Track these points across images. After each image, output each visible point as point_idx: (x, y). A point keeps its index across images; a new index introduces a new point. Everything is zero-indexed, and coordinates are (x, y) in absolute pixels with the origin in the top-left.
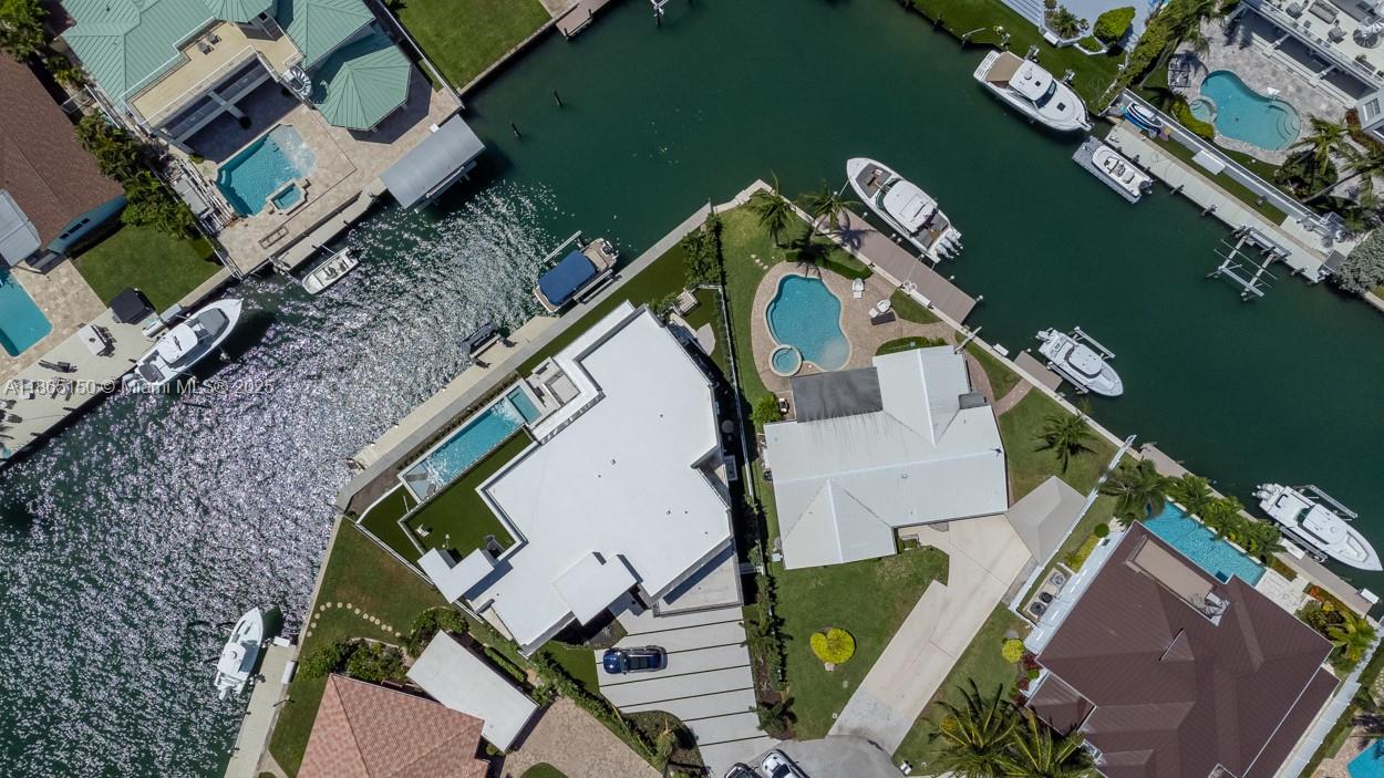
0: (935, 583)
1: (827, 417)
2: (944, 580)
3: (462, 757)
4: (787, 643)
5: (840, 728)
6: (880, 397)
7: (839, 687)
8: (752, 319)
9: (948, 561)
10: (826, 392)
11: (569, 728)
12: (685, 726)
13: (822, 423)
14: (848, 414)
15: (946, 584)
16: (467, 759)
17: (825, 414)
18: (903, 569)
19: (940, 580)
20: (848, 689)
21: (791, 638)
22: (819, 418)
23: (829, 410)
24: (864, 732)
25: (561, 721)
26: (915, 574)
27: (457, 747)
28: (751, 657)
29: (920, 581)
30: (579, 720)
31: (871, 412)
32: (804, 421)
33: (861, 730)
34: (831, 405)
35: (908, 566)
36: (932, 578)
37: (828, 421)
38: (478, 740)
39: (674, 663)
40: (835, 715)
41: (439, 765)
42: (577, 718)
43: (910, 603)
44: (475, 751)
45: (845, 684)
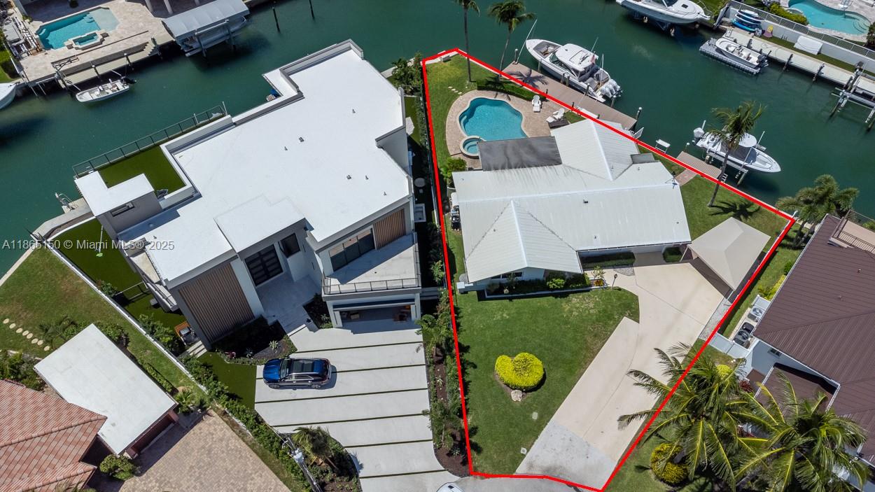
0: (626, 321)
1: (510, 168)
2: (635, 316)
3: (64, 457)
4: (470, 370)
5: (531, 466)
6: (559, 155)
7: (527, 418)
8: (447, 121)
9: (638, 300)
10: (509, 152)
11: (210, 451)
12: (347, 453)
13: (506, 172)
14: (529, 166)
15: (638, 322)
16: (69, 460)
17: (508, 166)
18: (592, 305)
19: (630, 317)
20: (538, 421)
21: (475, 367)
22: (503, 168)
23: (512, 164)
24: (558, 471)
25: (202, 443)
26: (605, 311)
27: (61, 442)
28: (429, 380)
29: (610, 317)
30: (224, 443)
31: (552, 165)
32: (490, 170)
33: (555, 469)
34: (514, 160)
35: (596, 303)
36: (622, 315)
37: (511, 170)
38: (91, 439)
39: (343, 383)
40: (523, 450)
41: (29, 459)
42: (221, 440)
43: (603, 337)
44: (82, 452)
45: (535, 416)
